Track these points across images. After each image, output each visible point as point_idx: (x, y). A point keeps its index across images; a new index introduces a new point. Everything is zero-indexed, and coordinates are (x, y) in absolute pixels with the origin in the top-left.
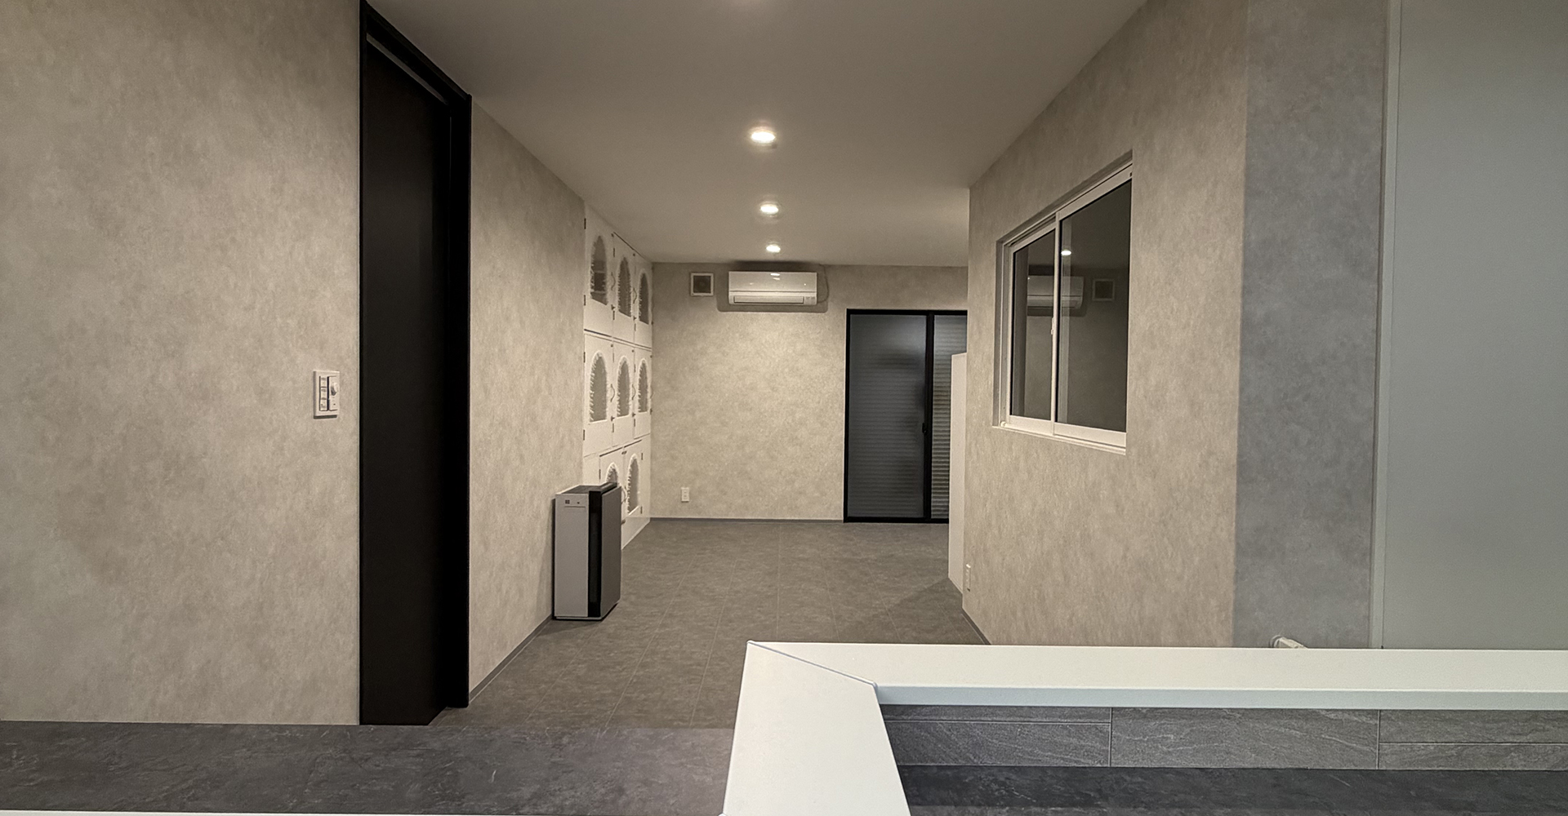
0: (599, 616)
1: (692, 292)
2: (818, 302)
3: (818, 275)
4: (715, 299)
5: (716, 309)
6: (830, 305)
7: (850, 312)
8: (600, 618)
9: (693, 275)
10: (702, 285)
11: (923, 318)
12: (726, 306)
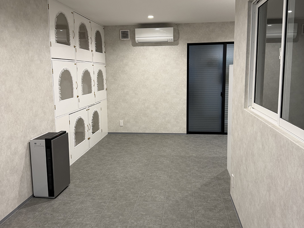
0: (54, 196)
1: (121, 39)
2: (174, 41)
3: (174, 29)
4: (131, 41)
5: (132, 46)
6: (180, 42)
7: (189, 45)
8: (54, 197)
9: (121, 31)
10: (125, 35)
11: (222, 46)
12: (136, 44)
